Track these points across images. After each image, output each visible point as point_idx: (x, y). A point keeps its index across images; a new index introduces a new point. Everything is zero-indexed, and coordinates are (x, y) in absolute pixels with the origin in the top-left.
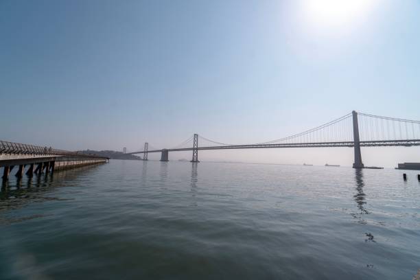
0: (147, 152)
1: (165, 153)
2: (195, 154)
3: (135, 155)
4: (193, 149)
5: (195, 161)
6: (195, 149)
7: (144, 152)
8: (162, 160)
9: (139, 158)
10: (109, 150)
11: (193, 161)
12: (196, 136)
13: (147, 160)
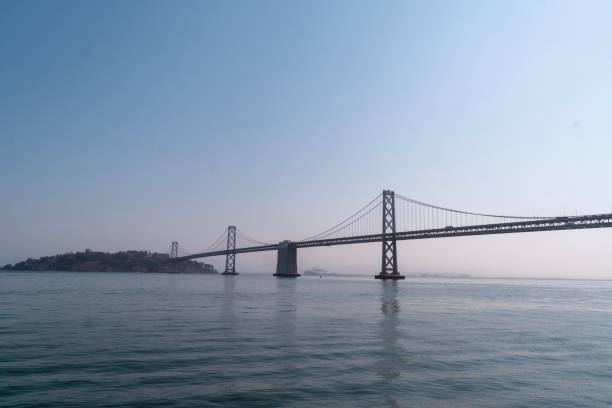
0: (235, 252)
1: (287, 253)
2: (389, 254)
3: (199, 260)
4: (383, 238)
5: (389, 275)
6: (389, 238)
7: (227, 252)
8: (278, 275)
9: (208, 270)
10: (138, 249)
11: (383, 276)
12: (388, 195)
13: (234, 273)
